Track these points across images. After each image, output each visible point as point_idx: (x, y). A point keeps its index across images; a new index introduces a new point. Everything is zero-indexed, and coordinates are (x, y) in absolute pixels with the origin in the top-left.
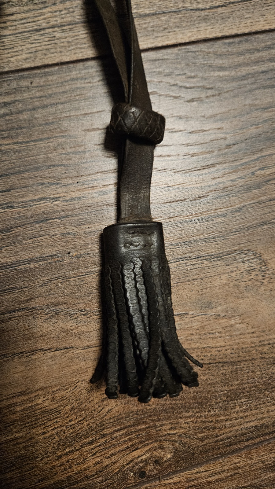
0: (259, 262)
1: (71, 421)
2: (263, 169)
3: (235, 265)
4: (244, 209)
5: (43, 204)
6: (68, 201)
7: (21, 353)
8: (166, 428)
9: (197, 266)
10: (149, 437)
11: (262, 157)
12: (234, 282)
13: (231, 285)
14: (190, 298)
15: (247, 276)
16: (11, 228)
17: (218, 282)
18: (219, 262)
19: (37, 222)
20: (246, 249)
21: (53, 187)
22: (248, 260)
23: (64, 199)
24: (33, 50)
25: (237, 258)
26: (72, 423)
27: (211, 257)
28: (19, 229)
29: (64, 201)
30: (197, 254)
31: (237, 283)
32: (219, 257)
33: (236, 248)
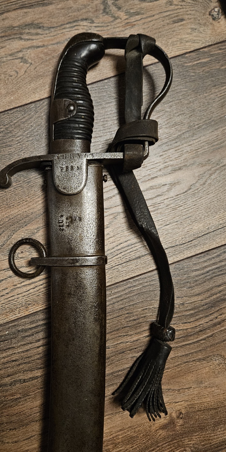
0: (223, 359)
1: (143, 441)
2: (221, 315)
3: (212, 362)
4: (214, 335)
5: (122, 345)
6: (132, 342)
7: (119, 412)
8: (186, 441)
9: (194, 365)
10: (179, 446)
11: (220, 309)
12: (212, 370)
13: (211, 372)
14: (192, 380)
15: (218, 367)
16: (109, 357)
17: (205, 371)
18: (204, 362)
19: (120, 354)
20: (217, 354)
21: (126, 336)
22: (218, 359)
23: (130, 341)
24: (111, 277)
25: (212, 359)
26: (144, 442)
27: (200, 360)
28: (112, 358)
29: (131, 342)
30: (193, 359)
31: (213, 371)
32: (204, 359)
33: (211, 354)
